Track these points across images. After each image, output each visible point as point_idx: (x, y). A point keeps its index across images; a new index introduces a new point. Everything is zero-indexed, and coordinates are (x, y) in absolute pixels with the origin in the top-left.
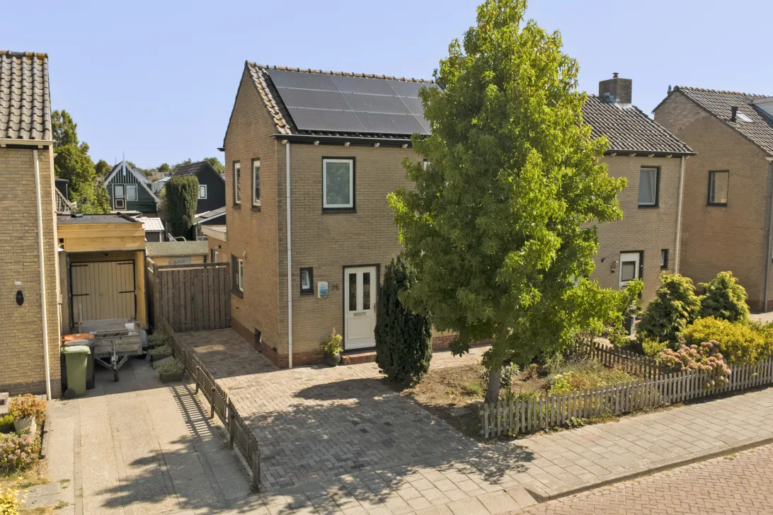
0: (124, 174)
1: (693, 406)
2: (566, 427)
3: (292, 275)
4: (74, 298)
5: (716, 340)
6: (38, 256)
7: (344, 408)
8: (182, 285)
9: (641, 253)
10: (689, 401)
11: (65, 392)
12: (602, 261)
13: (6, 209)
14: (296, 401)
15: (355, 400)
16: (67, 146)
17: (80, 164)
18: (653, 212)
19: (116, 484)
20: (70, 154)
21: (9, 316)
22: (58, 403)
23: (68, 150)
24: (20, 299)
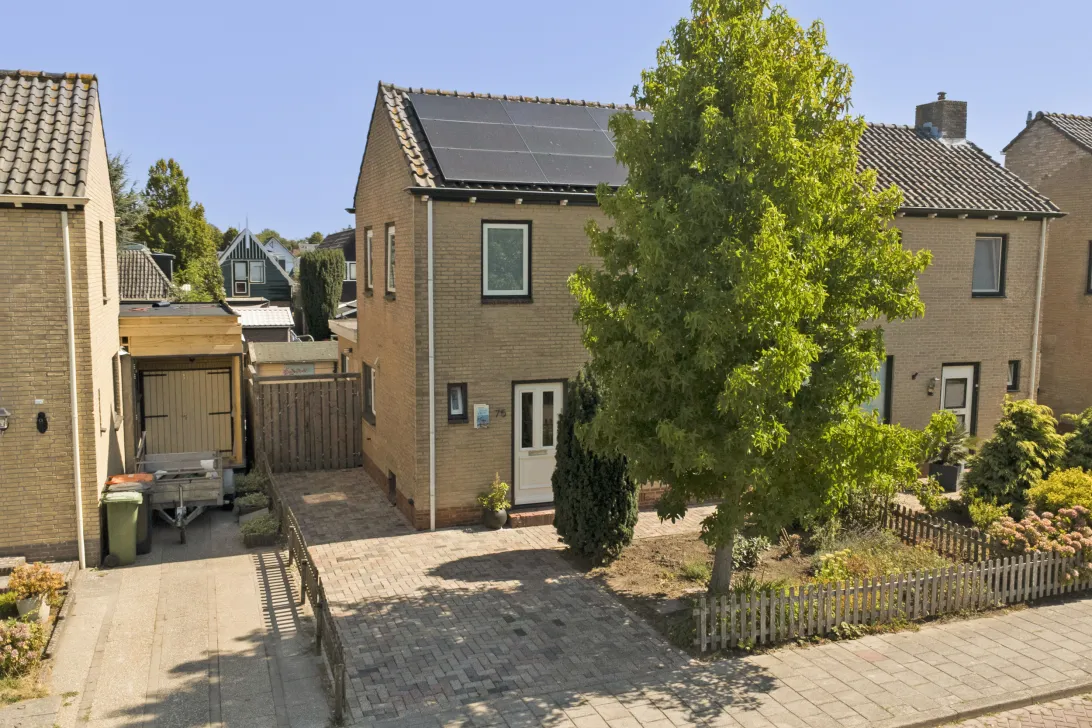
0: (248, 246)
1: (1043, 610)
2: (833, 637)
3: (436, 394)
4: (148, 421)
5: (1083, 505)
6: (68, 363)
7: (498, 594)
8: (292, 405)
9: (977, 366)
10: (1035, 602)
11: (106, 558)
12: (914, 377)
13: (23, 295)
14: (430, 582)
15: (516, 583)
16: (174, 209)
17: (192, 233)
18: (994, 305)
19: (141, 701)
20: (178, 219)
21: (27, 448)
22: (93, 574)
23: (177, 214)
24: (42, 424)
